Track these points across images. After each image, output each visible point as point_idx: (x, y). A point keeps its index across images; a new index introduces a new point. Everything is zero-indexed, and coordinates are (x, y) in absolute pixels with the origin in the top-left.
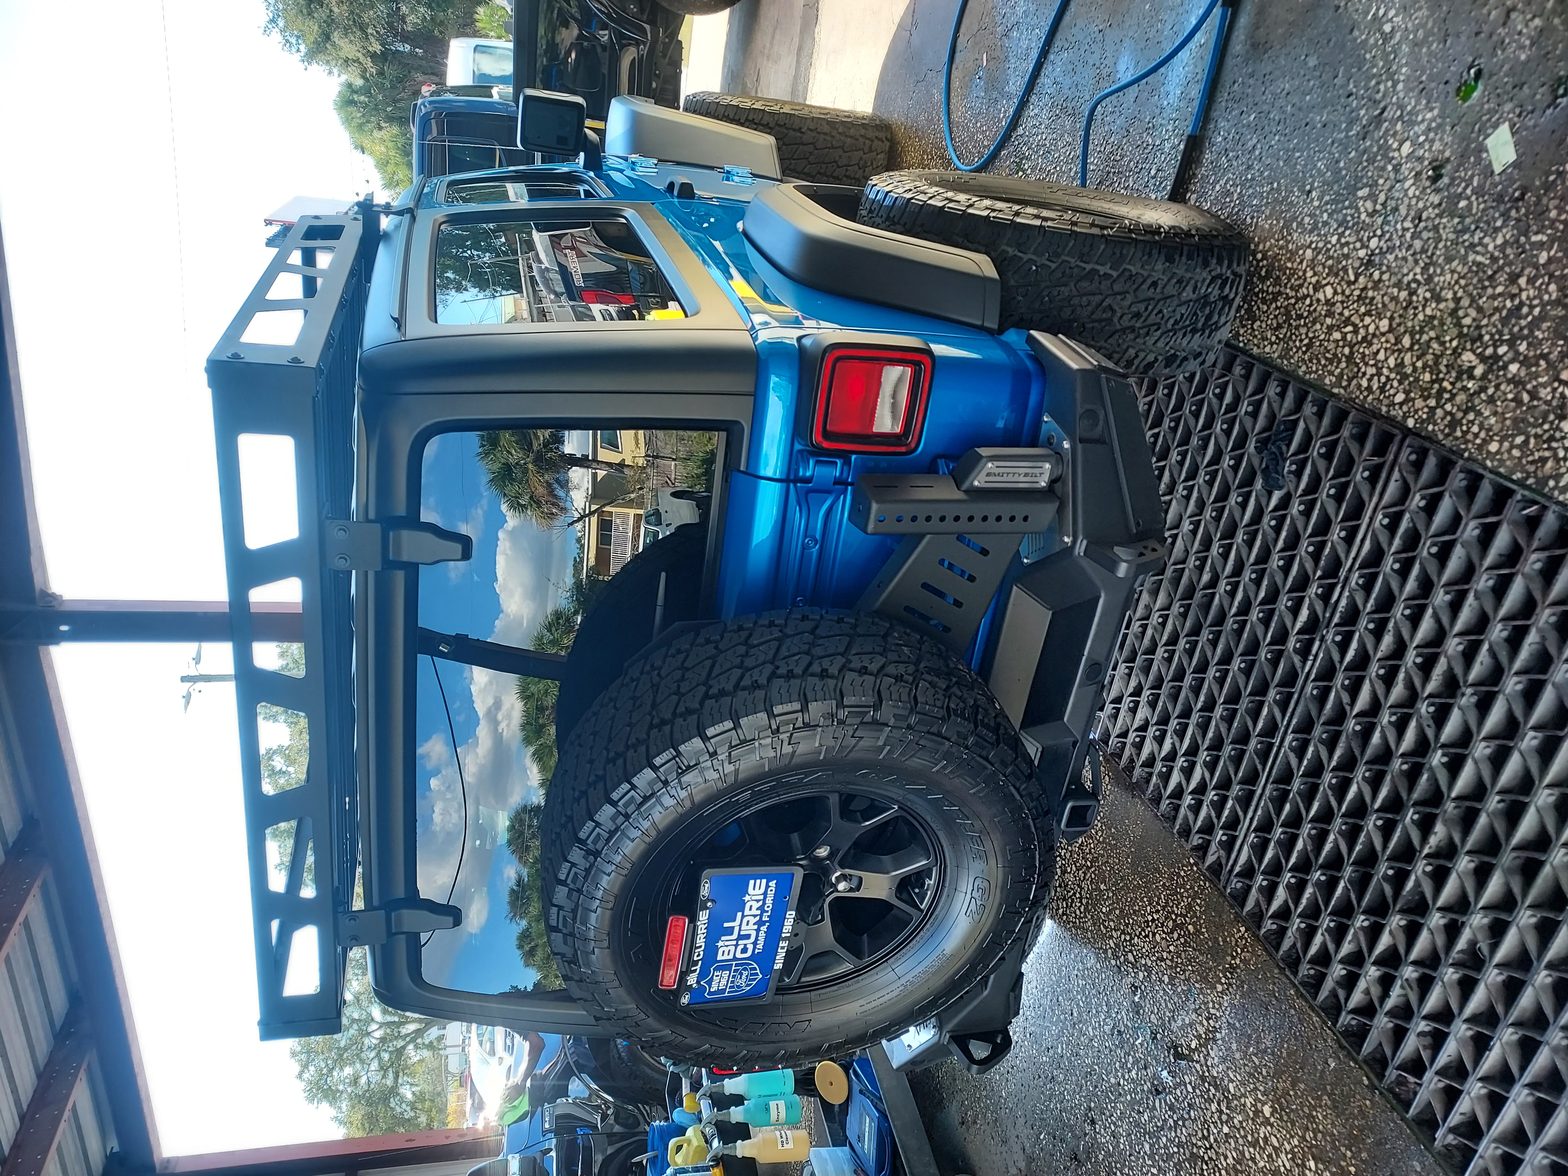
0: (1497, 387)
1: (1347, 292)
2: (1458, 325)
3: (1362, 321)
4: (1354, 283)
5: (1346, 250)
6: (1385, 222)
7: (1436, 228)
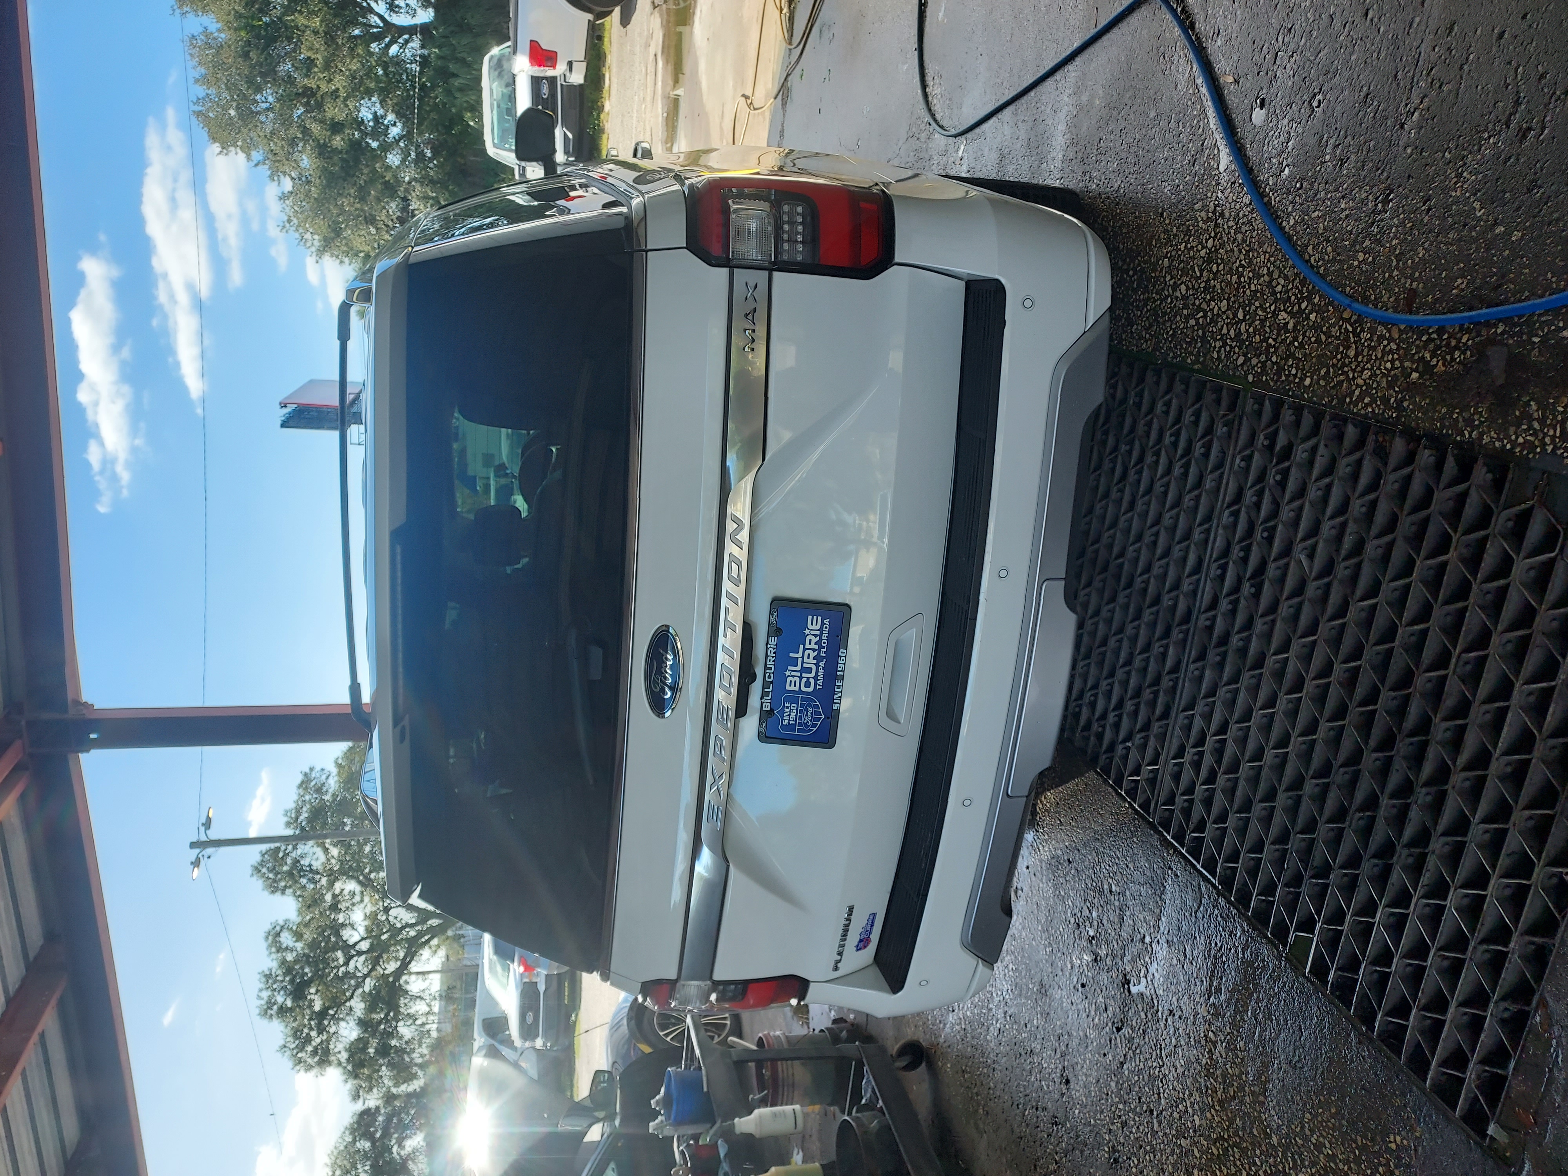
0: (1304, 335)
1: (1196, 287)
2: (1274, 293)
3: (1209, 306)
4: (1199, 278)
5: (1191, 253)
6: (1217, 225)
7: (1249, 222)
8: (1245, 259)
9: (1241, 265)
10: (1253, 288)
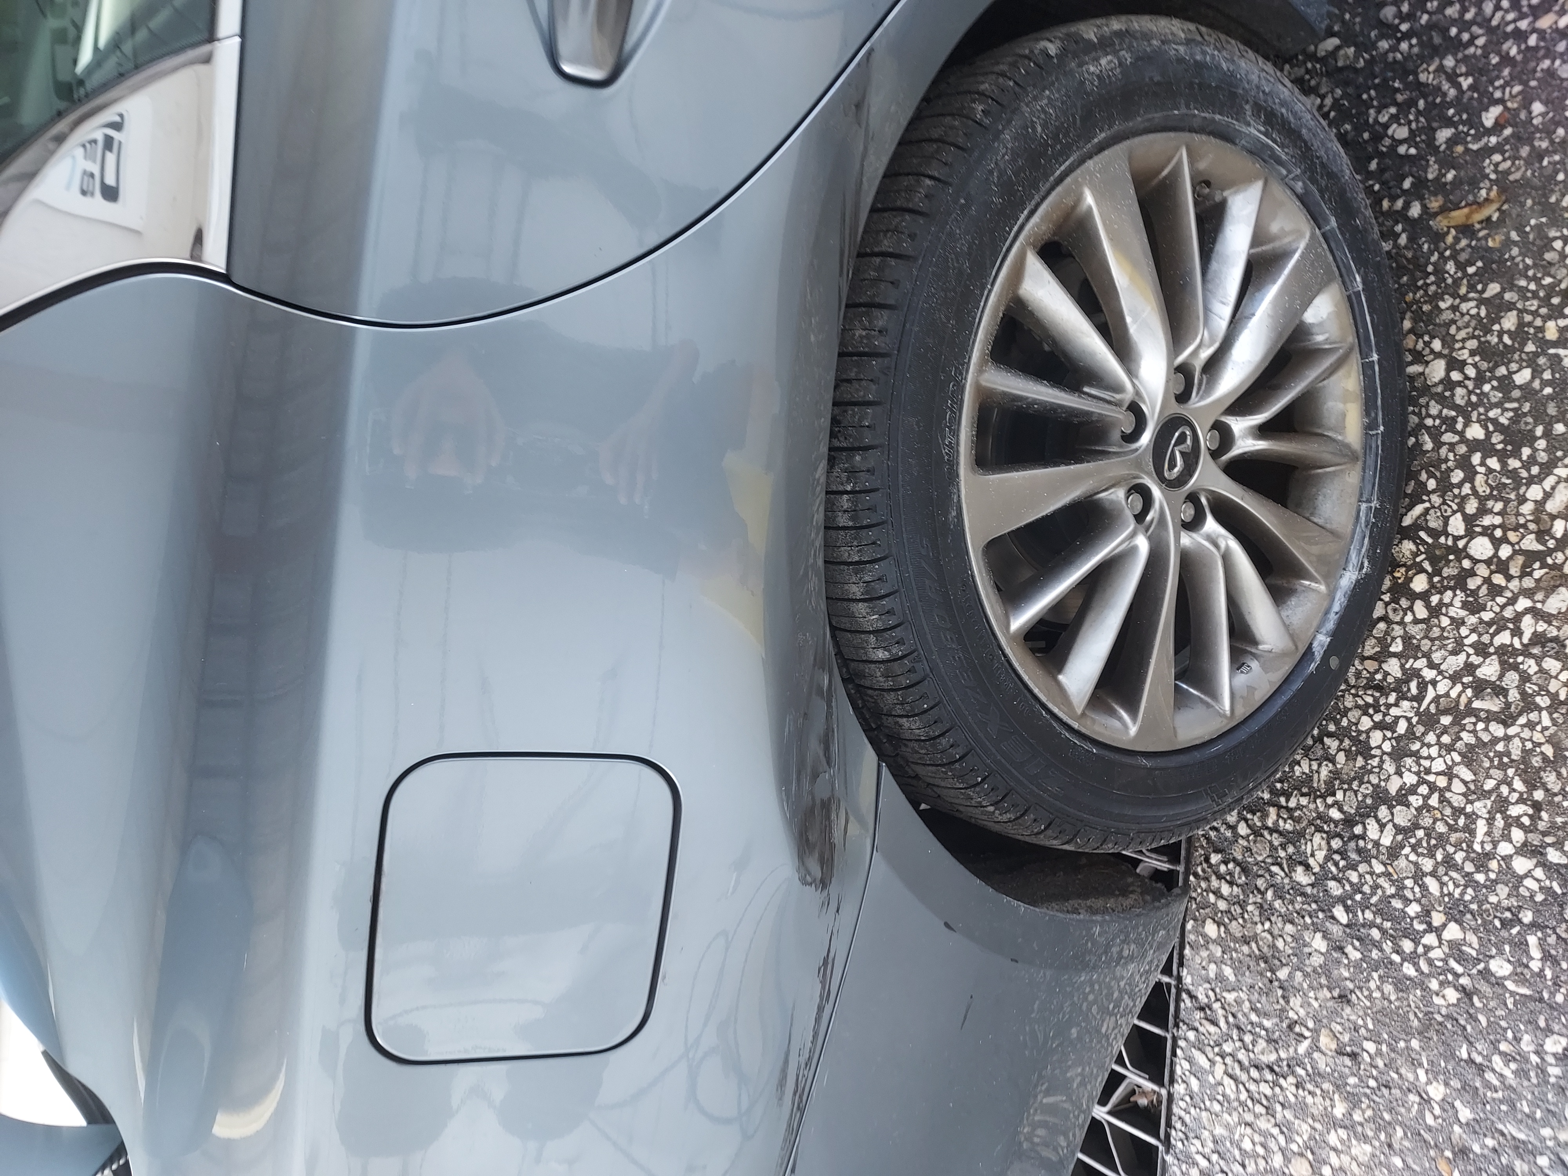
8: (1437, 699)
9: (1423, 686)
10: (1376, 738)
